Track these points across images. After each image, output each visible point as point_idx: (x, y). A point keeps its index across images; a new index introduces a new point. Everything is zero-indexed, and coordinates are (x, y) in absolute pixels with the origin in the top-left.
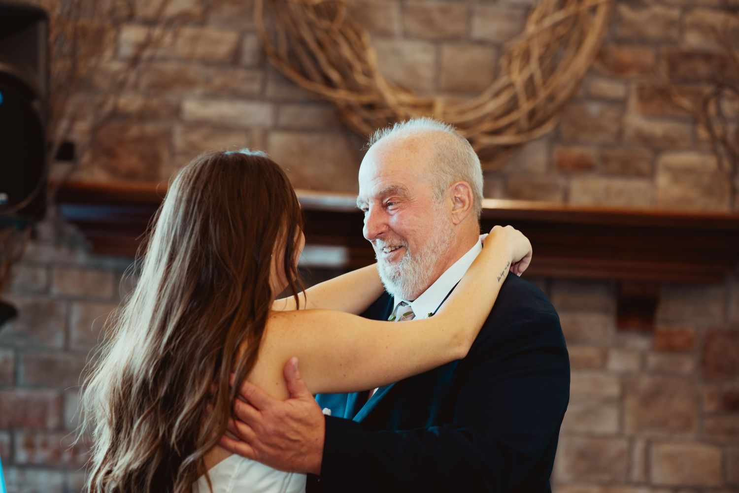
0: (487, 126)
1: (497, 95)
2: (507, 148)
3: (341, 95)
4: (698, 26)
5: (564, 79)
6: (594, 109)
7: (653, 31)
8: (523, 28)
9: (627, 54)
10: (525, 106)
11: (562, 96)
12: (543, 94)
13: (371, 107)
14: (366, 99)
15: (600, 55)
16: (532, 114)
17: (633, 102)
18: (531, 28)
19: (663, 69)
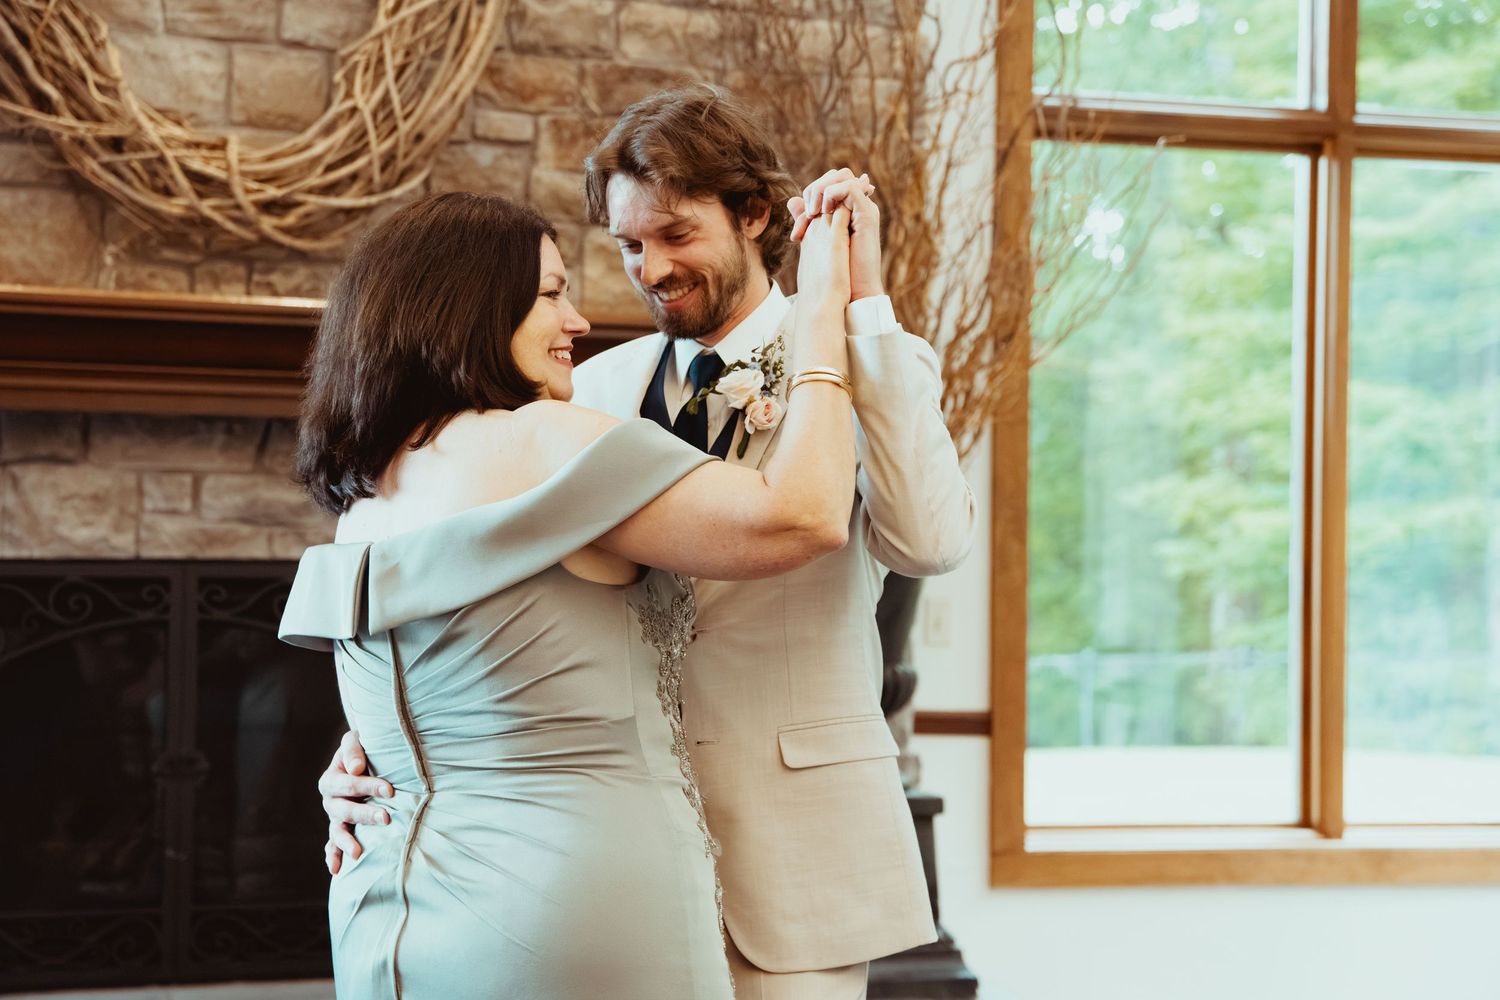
0: (314, 180)
1: (329, 130)
2: (350, 213)
3: (64, 123)
4: (638, 28)
5: (436, 108)
6: (485, 155)
7: (572, 35)
8: (368, 25)
9: (531, 70)
10: (378, 148)
11: (432, 134)
12: (404, 127)
13: (116, 144)
14: (108, 131)
15: (492, 71)
16: (389, 159)
17: (546, 146)
18: (381, 22)
19: (590, 92)
